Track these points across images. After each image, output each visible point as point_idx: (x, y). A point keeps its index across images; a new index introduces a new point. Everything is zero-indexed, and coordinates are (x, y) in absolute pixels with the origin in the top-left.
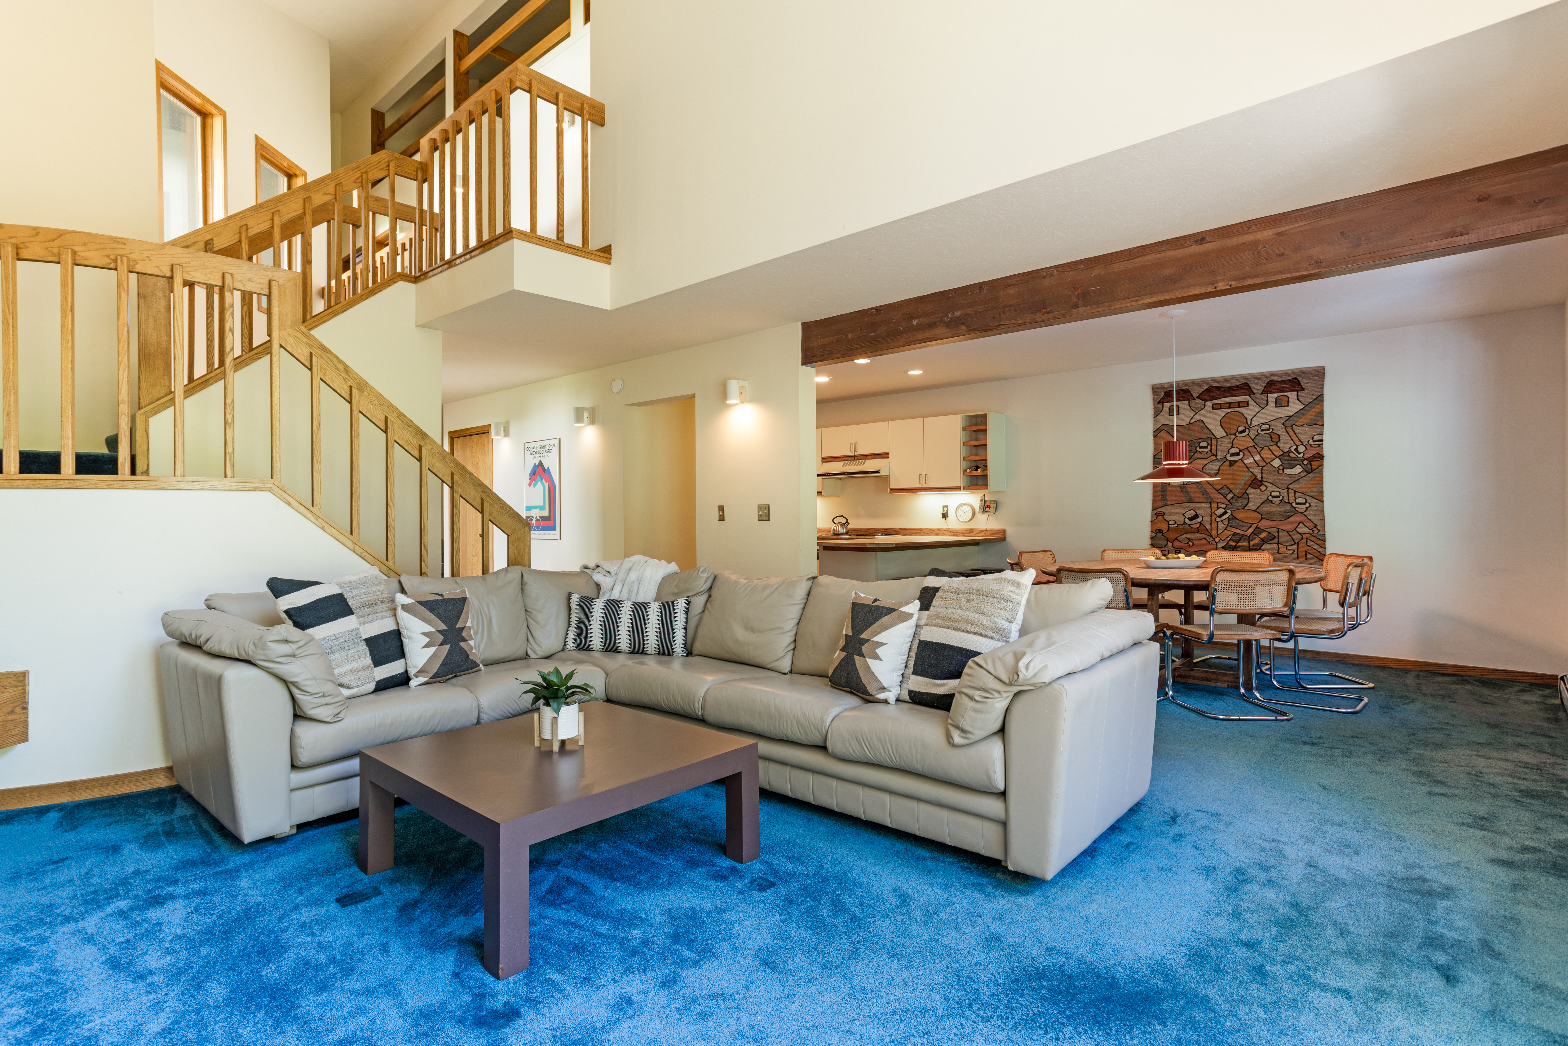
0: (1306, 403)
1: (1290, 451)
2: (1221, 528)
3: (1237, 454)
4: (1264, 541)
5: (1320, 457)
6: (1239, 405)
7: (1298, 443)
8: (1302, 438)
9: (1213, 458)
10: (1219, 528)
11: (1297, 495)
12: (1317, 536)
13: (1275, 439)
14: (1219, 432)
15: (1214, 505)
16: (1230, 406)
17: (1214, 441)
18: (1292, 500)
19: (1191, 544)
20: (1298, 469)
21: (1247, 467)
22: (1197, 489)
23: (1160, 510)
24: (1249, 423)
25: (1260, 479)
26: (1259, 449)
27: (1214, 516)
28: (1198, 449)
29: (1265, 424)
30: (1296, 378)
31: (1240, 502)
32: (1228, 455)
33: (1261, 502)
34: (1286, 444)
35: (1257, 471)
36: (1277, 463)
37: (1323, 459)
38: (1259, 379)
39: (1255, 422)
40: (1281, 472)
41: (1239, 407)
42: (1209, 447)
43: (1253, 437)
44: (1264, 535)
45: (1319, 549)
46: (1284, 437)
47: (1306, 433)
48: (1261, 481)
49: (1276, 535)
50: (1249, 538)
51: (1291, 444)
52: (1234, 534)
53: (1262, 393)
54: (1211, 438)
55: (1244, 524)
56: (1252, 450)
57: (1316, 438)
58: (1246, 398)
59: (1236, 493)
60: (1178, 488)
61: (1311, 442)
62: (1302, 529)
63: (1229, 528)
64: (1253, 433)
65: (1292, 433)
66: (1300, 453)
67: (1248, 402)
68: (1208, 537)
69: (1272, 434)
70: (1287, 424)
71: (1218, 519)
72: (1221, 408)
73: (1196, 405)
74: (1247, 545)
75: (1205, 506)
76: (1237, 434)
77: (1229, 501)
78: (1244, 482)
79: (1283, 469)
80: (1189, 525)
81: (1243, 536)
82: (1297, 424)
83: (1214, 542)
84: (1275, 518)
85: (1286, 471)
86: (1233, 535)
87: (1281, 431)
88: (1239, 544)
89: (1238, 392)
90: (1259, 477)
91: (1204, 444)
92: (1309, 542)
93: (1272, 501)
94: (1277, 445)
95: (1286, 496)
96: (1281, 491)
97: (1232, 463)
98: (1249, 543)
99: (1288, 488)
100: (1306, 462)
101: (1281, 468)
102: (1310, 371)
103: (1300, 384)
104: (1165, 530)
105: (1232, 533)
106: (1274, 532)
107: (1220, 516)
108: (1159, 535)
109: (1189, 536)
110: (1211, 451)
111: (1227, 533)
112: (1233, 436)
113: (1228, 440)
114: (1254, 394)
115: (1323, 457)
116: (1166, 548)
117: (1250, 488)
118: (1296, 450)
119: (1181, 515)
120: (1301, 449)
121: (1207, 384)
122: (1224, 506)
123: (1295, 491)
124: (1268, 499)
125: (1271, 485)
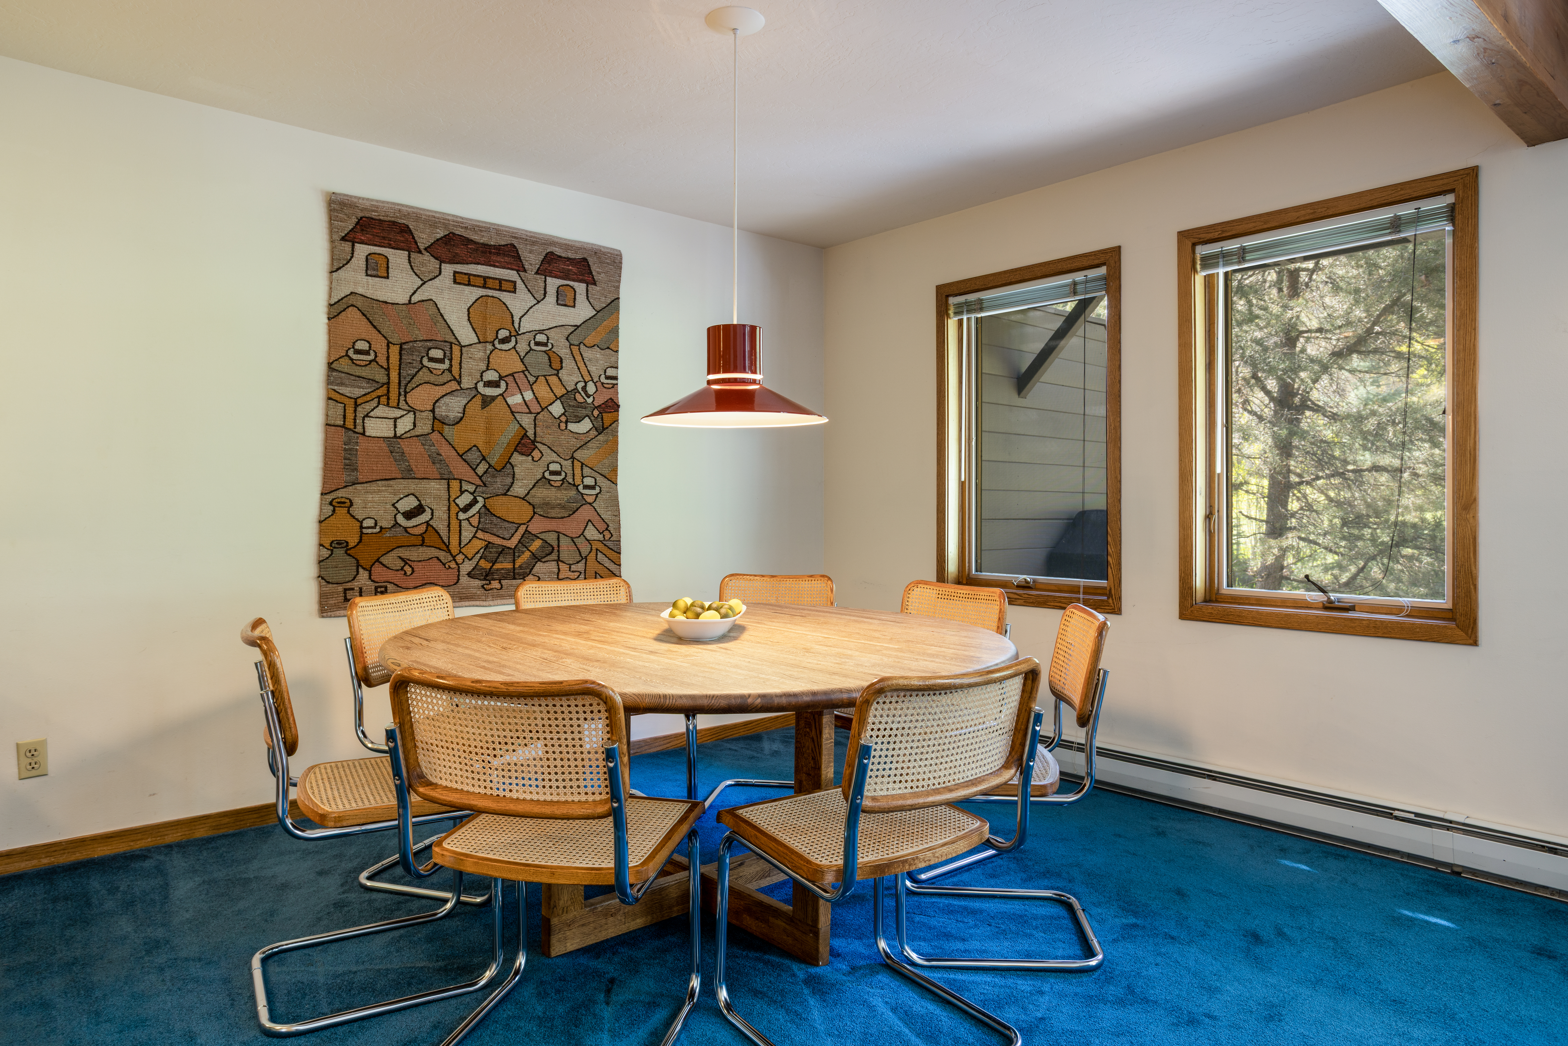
0: (598, 308)
1: (576, 390)
2: (467, 534)
3: (495, 384)
4: (536, 558)
5: (612, 406)
6: (501, 285)
7: (587, 378)
8: (592, 369)
9: (454, 385)
10: (464, 533)
11: (587, 471)
12: (609, 543)
13: (555, 364)
14: (466, 335)
15: (455, 484)
16: (485, 282)
17: (456, 349)
18: (578, 481)
19: (409, 572)
20: (585, 425)
21: (512, 412)
22: (421, 448)
23: (341, 493)
24: (516, 325)
25: (532, 437)
26: (532, 379)
27: (454, 509)
28: (425, 361)
29: (541, 332)
30: (585, 260)
31: (498, 480)
32: (480, 385)
33: (533, 482)
34: (570, 377)
35: (527, 421)
36: (557, 409)
37: (618, 411)
38: (534, 243)
39: (527, 325)
40: (563, 426)
41: (500, 290)
42: (447, 361)
43: (522, 354)
44: (536, 545)
45: (612, 567)
46: (568, 363)
47: (597, 360)
48: (534, 442)
49: (555, 544)
50: (514, 553)
51: (576, 377)
52: (488, 545)
53: (537, 273)
54: (451, 344)
55: (507, 525)
56: (520, 377)
57: (610, 372)
58: (510, 274)
59: (493, 463)
60: (384, 445)
61: (603, 379)
62: (591, 533)
63: (480, 534)
64: (522, 347)
65: (578, 358)
66: (589, 396)
67: (515, 283)
68: (442, 555)
69: (551, 353)
70: (574, 340)
71: (462, 516)
72: (469, 285)
73: (423, 264)
74: (510, 566)
75: (437, 488)
76: (496, 342)
77: (480, 477)
78: (506, 441)
79: (566, 422)
80: (405, 529)
81: (504, 548)
82: (586, 342)
83: (453, 565)
84: (553, 513)
85: (572, 427)
86: (486, 547)
87: (563, 351)
88: (497, 566)
89: (499, 259)
90: (530, 433)
91: (437, 353)
92: (600, 555)
93: (549, 481)
94: (557, 375)
95: (570, 472)
96: (564, 463)
97: (487, 401)
98: (514, 562)
99: (573, 458)
100: (596, 413)
101: (563, 419)
102: (604, 254)
103: (591, 273)
104: (353, 541)
105: (484, 544)
106: (551, 538)
107: (466, 509)
108: (339, 552)
109: (405, 553)
110: (450, 370)
111: (478, 544)
112: (490, 347)
113: (479, 353)
114: (525, 271)
115: (618, 406)
116: (355, 584)
117: (516, 455)
118: (584, 388)
119: (389, 506)
120: (591, 388)
121: (446, 226)
122: (471, 488)
123: (582, 464)
124: (544, 477)
125: (549, 451)
